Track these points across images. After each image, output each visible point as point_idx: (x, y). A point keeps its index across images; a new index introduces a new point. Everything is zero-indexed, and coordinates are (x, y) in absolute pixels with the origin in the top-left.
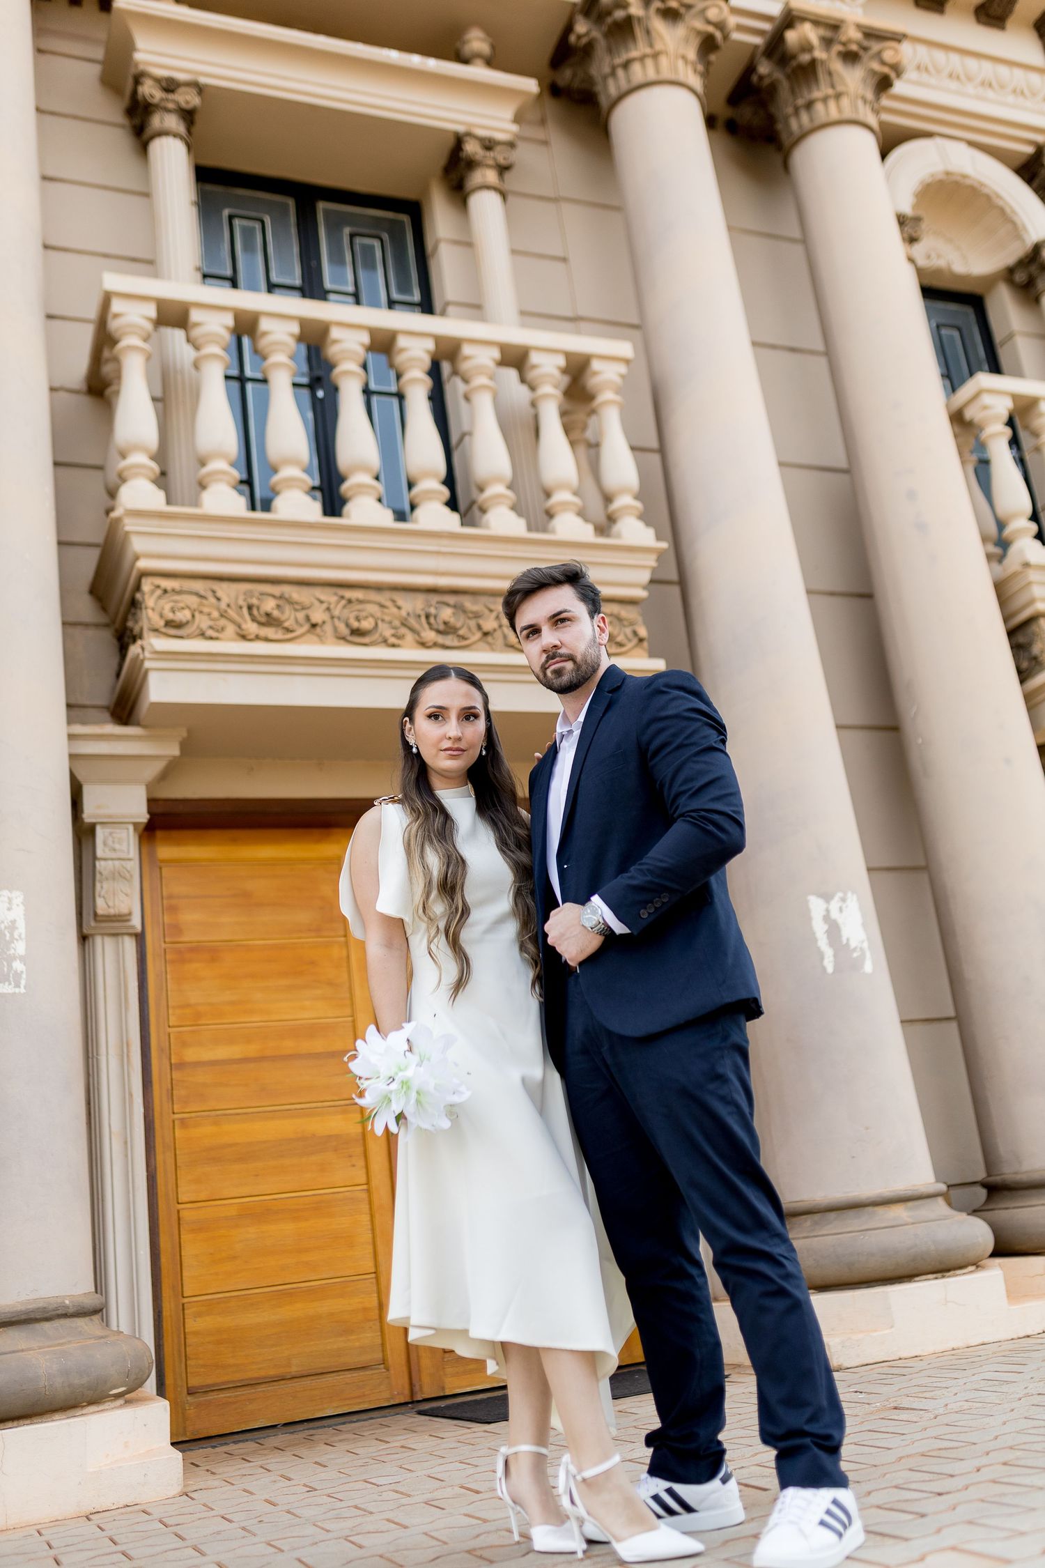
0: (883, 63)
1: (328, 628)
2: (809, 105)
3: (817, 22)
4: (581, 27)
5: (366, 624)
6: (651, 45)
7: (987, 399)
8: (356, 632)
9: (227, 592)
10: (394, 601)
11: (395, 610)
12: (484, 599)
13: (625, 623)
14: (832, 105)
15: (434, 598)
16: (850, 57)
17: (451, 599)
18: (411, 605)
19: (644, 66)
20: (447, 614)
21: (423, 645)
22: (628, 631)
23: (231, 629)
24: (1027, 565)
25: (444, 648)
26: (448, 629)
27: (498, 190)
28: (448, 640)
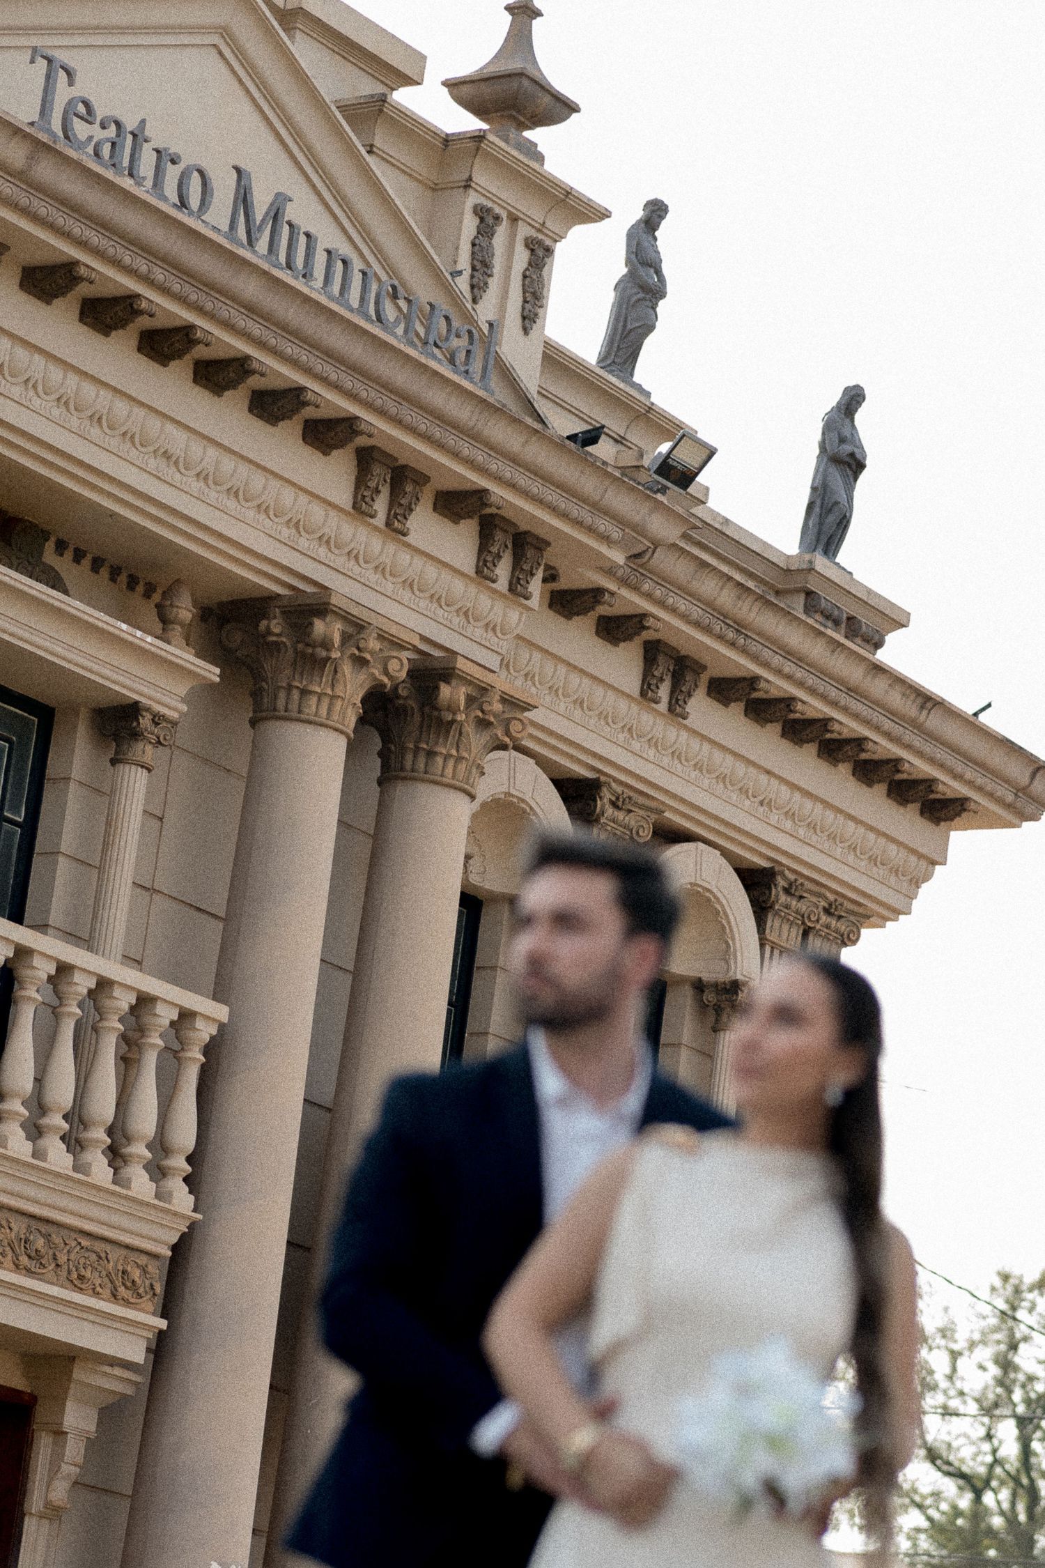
2: (430, 754)
3: (468, 682)
4: (276, 626)
6: (333, 686)
10: (9, 1222)
11: (8, 1231)
12: (64, 1232)
13: (147, 1276)
14: (449, 765)
15: (34, 1224)
16: (483, 725)
17: (44, 1228)
18: (19, 1226)
19: (319, 704)
20: (40, 1244)
21: (17, 1267)
22: (147, 1283)
25: (29, 1272)
26: (36, 1256)
27: (149, 770)
28: (32, 1265)
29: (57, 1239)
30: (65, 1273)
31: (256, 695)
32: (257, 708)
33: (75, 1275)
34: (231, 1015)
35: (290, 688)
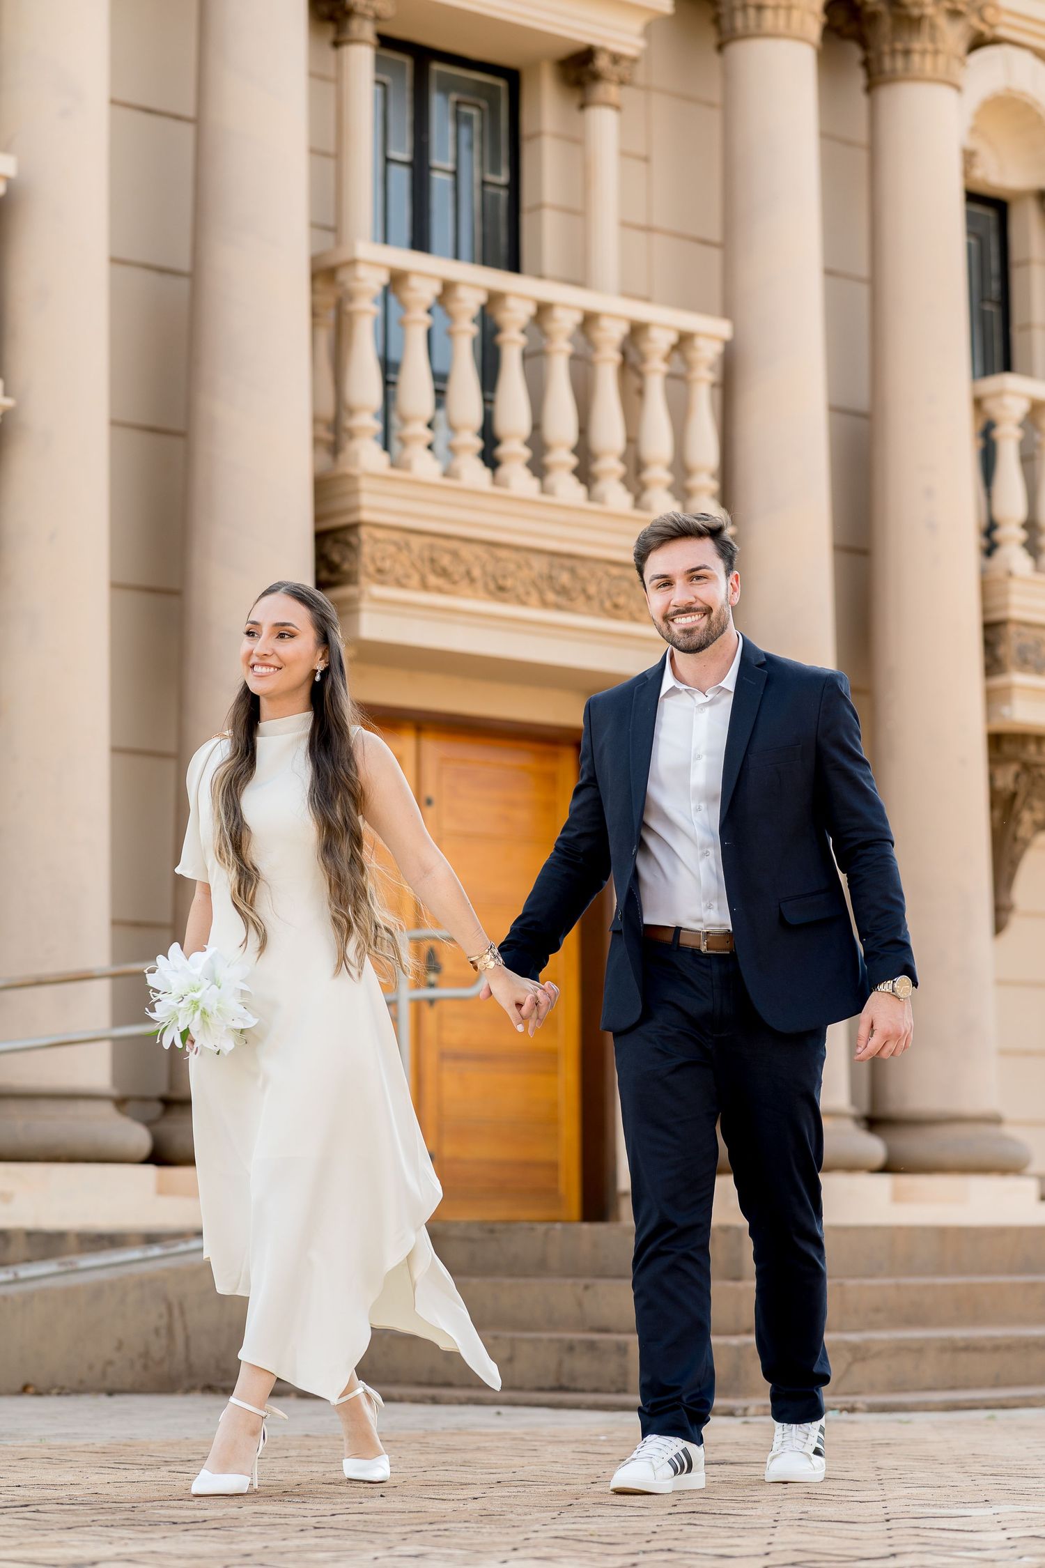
0: (983, 20)
1: (480, 584)
2: (907, 53)
5: (509, 583)
7: (1009, 401)
8: (501, 589)
9: (416, 542)
10: (528, 563)
11: (528, 570)
12: (591, 565)
14: (929, 60)
15: (557, 561)
16: (955, 14)
17: (568, 562)
18: (539, 564)
19: (776, 16)
20: (565, 578)
21: (545, 604)
23: (415, 579)
24: (1010, 574)
25: (558, 607)
26: (563, 591)
27: (617, 108)
28: (562, 600)
29: (583, 571)
30: (596, 603)
31: (717, 20)
32: (720, 32)
33: (608, 604)
34: (735, 330)
35: (745, 7)
